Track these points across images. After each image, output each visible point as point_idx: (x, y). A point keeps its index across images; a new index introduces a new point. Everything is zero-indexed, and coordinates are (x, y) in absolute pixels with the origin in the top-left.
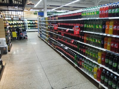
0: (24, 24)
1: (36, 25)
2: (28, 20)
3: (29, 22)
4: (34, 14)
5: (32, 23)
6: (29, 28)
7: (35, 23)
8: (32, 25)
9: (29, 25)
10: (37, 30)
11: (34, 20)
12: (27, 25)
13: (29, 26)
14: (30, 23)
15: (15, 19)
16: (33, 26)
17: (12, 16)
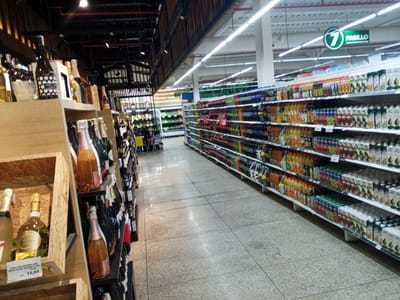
0: (153, 120)
1: (180, 120)
2: (162, 111)
3: (164, 114)
4: (175, 95)
5: (173, 118)
6: (166, 129)
7: (179, 117)
8: (173, 121)
9: (166, 122)
10: (182, 132)
11: (176, 110)
12: (161, 122)
13: (164, 125)
14: (167, 118)
15: (139, 111)
16: (174, 123)
17: (133, 107)
